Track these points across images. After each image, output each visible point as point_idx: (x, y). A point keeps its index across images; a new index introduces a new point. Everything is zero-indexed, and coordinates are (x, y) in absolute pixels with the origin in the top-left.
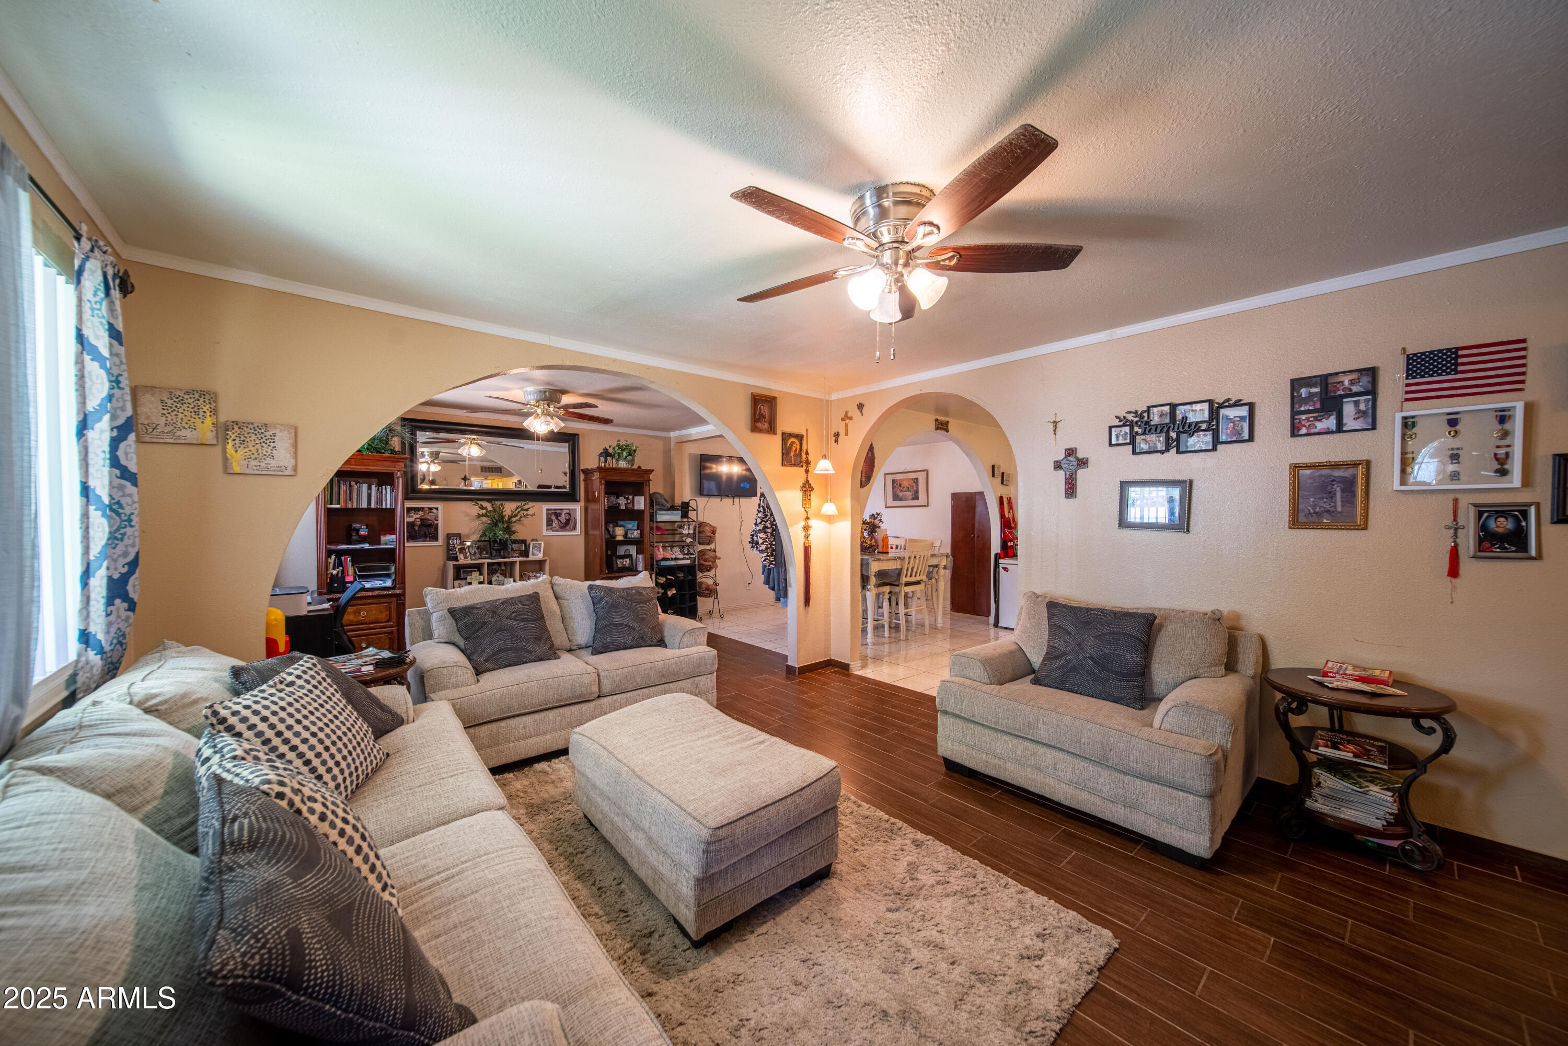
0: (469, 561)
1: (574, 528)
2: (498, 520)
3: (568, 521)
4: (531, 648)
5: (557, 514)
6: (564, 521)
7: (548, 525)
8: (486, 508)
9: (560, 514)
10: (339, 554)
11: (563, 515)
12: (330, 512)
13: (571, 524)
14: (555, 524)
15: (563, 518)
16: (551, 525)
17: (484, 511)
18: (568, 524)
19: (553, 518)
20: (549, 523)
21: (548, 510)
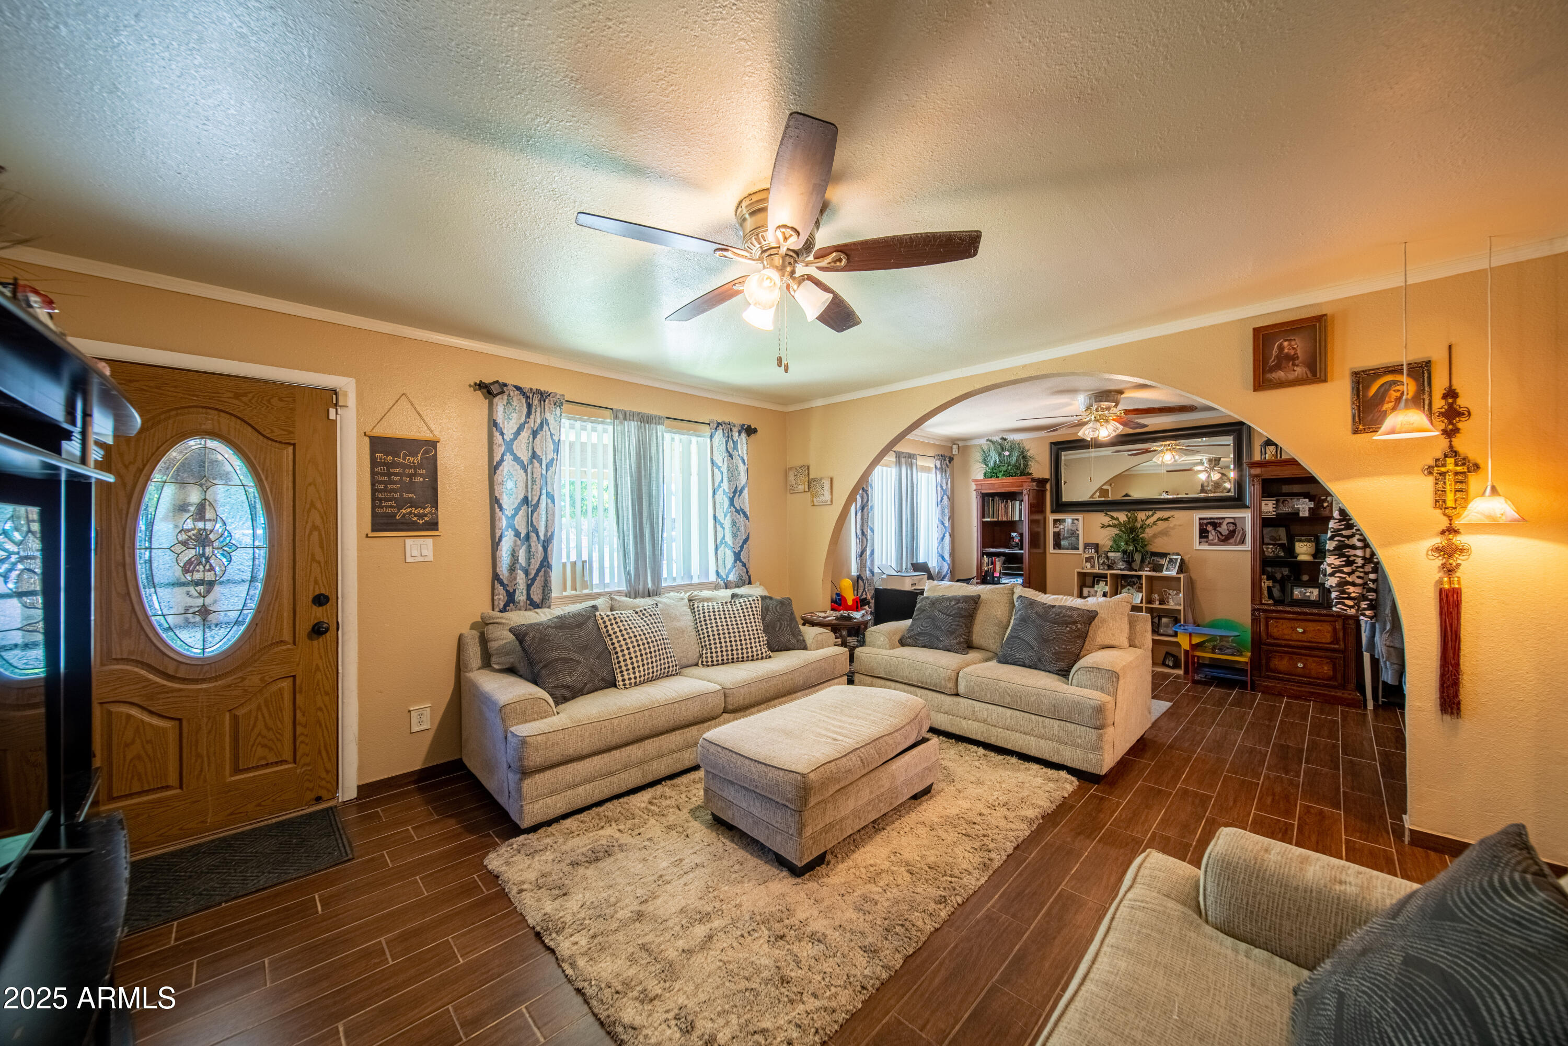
0: (1096, 571)
1: (1242, 542)
2: (1132, 533)
3: (1232, 533)
4: (942, 639)
5: (1215, 524)
6: (1225, 532)
7: (1201, 537)
8: (1117, 519)
9: (1221, 524)
10: (990, 555)
11: (1224, 526)
12: (984, 525)
13: (1238, 537)
14: (1212, 535)
15: (1224, 529)
16: (1207, 537)
17: (1116, 522)
18: (1231, 535)
19: (1210, 528)
20: (1203, 534)
21: (1200, 519)
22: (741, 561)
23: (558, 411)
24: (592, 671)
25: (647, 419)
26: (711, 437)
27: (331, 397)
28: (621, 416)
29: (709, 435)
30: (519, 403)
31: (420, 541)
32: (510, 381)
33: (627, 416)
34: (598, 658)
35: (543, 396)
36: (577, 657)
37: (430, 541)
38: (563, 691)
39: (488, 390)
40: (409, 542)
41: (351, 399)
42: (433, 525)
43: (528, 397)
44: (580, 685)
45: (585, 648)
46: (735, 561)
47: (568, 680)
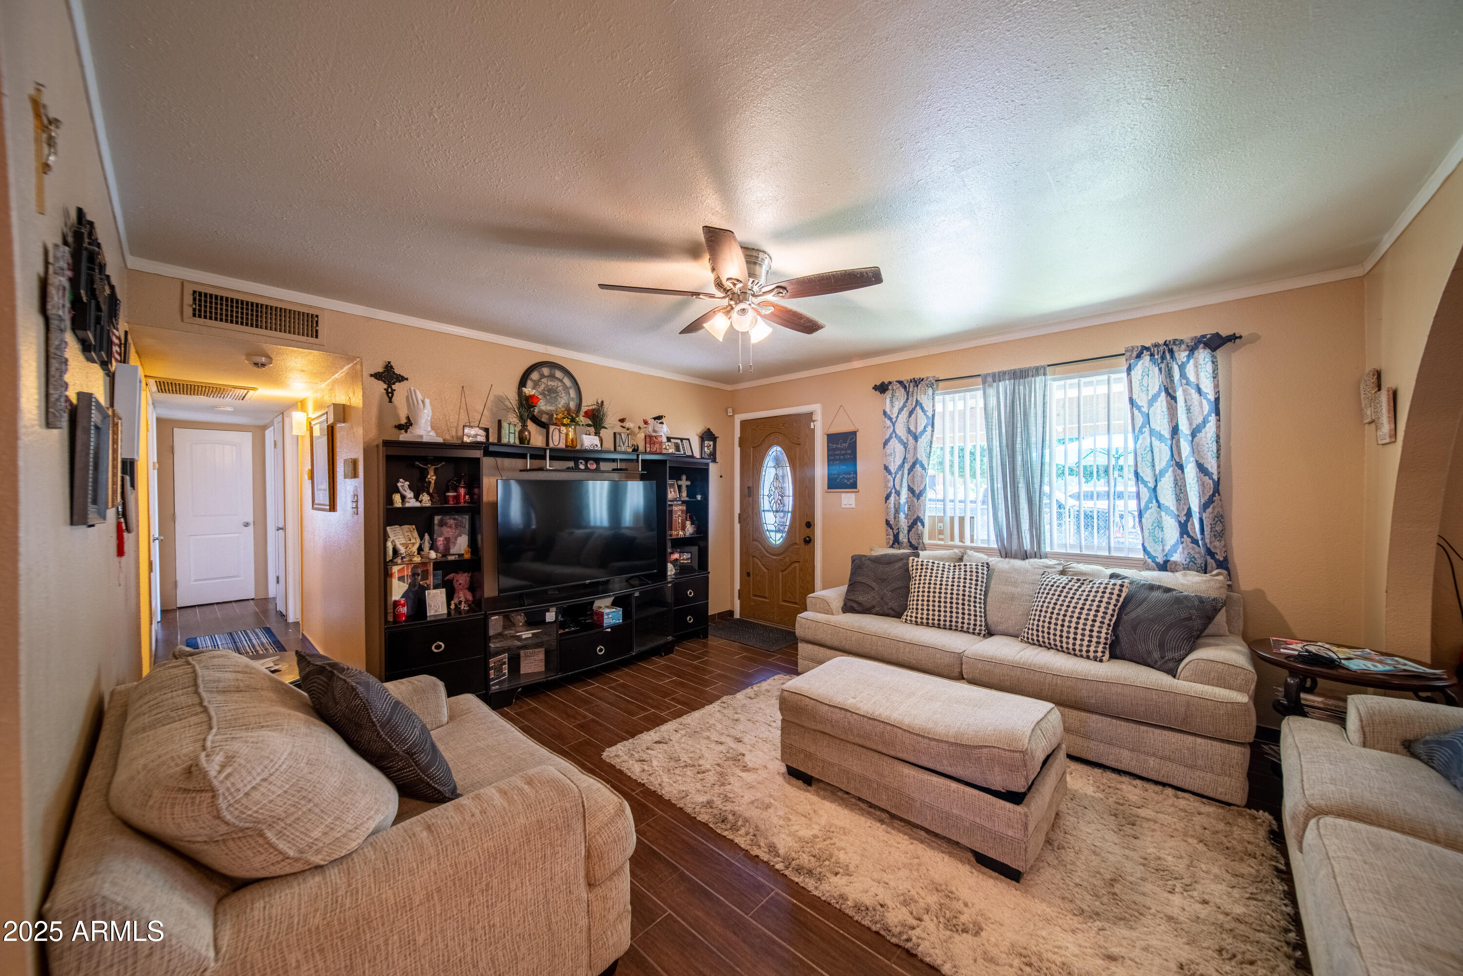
22: (1189, 536)
23: (930, 391)
24: (882, 599)
25: (1020, 375)
26: (1129, 370)
27: (809, 416)
28: (990, 379)
29: (1125, 368)
30: (901, 393)
31: (849, 495)
32: (893, 379)
33: (998, 377)
34: (892, 591)
35: (916, 382)
36: (874, 585)
37: (853, 495)
38: (855, 605)
39: (882, 388)
40: (843, 495)
41: (818, 417)
42: (854, 486)
43: (905, 387)
44: (869, 605)
45: (883, 580)
46: (1182, 536)
47: (861, 599)
